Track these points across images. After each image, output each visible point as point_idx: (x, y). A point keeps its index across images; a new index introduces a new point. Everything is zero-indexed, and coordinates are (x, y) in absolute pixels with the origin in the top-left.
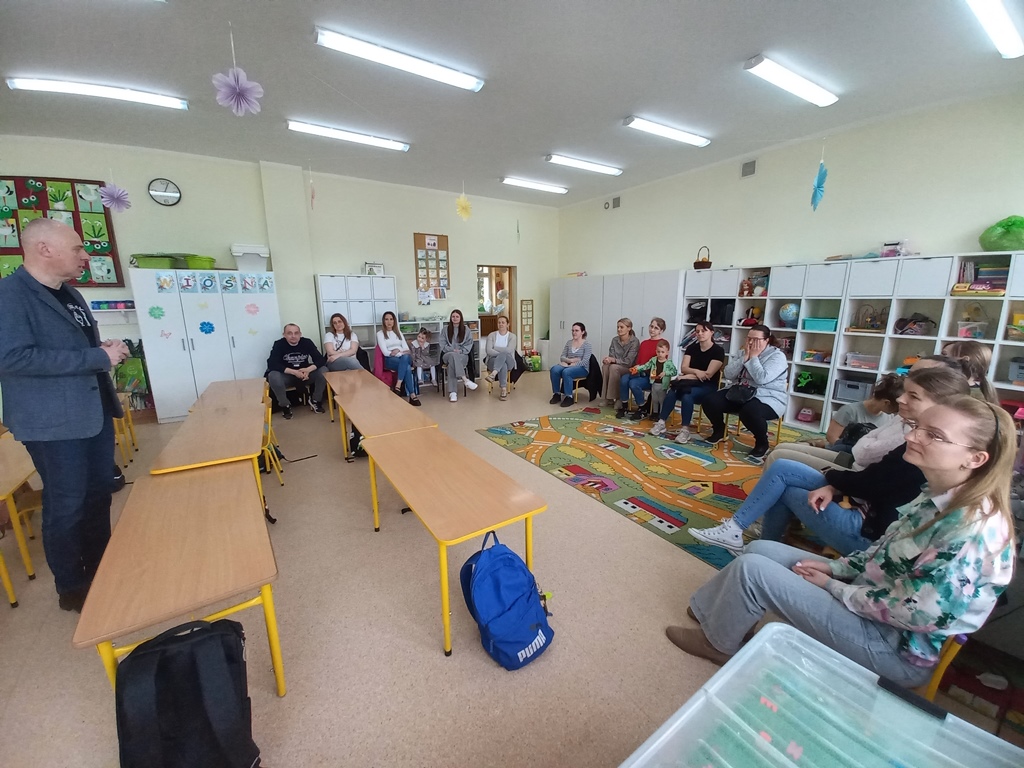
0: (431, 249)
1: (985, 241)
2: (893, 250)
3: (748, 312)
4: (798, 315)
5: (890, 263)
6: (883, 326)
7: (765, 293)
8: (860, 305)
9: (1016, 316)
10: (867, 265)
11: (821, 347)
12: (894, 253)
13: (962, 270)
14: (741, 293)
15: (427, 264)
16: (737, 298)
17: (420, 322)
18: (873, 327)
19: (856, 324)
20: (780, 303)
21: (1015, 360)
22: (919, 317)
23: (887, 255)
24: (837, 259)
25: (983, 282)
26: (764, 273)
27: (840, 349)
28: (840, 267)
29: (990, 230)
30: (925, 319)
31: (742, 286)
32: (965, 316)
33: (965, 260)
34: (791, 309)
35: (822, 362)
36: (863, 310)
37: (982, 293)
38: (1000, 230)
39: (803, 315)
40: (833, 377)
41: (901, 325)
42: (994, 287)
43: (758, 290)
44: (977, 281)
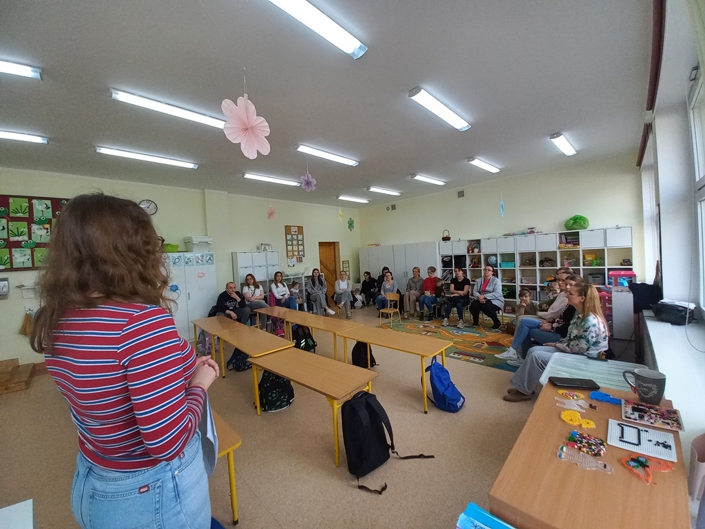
0: (294, 234)
1: (567, 226)
2: (532, 231)
3: (472, 261)
4: (497, 261)
5: (531, 237)
6: (534, 264)
7: (480, 251)
8: (522, 255)
9: (586, 256)
10: (522, 237)
11: (510, 275)
12: (532, 232)
13: (560, 238)
14: (468, 252)
15: (292, 243)
16: (467, 255)
17: (292, 277)
18: (530, 265)
19: (522, 264)
20: (487, 256)
21: (590, 274)
22: (548, 259)
23: (530, 233)
24: (509, 235)
25: (570, 243)
26: (478, 242)
27: (518, 276)
28: (511, 239)
29: (568, 221)
30: (551, 260)
31: (468, 249)
32: (566, 257)
33: (561, 234)
34: (493, 258)
35: (511, 282)
36: (524, 257)
37: (570, 247)
38: (572, 221)
39: (499, 262)
40: (518, 290)
41: (542, 263)
42: (574, 245)
43: (476, 250)
44: (567, 243)
